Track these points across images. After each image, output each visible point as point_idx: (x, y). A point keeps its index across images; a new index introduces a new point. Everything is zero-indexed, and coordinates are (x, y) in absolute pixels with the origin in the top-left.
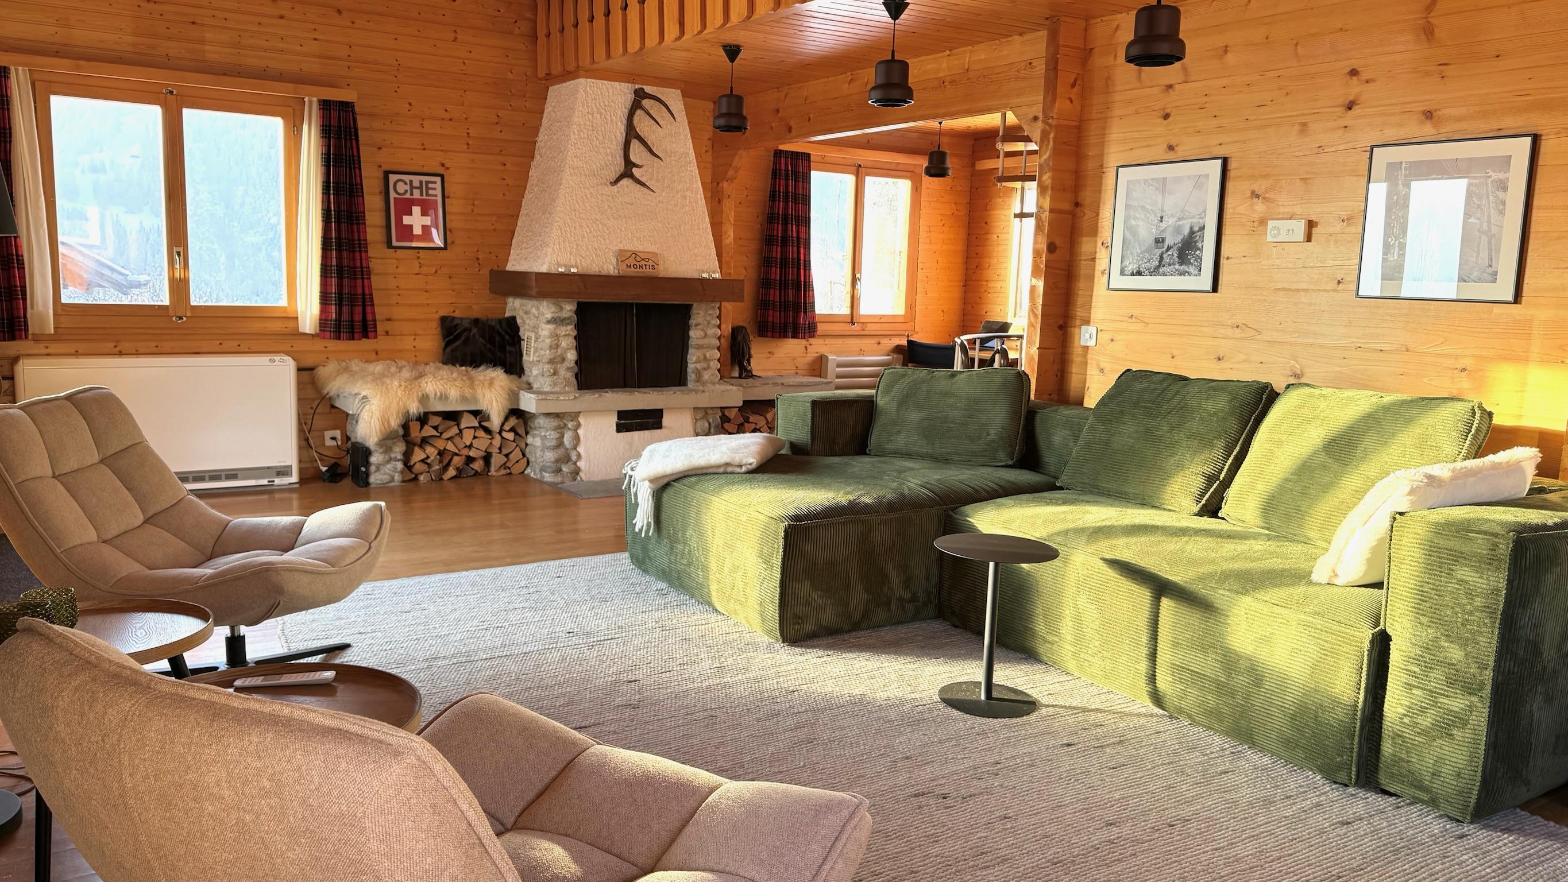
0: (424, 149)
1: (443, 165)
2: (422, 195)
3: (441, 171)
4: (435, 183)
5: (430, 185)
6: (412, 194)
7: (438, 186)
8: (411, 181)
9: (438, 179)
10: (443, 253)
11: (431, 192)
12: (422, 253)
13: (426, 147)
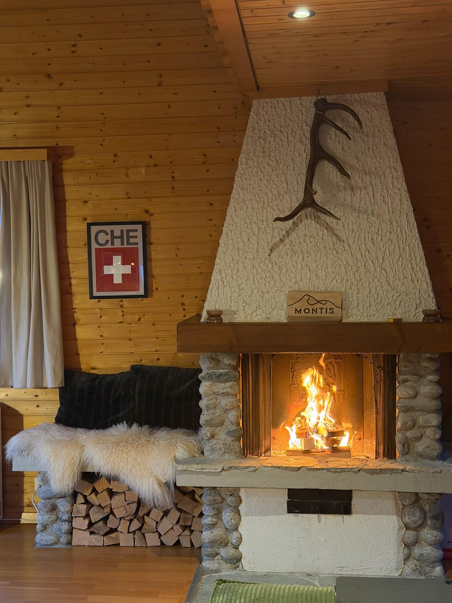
0: (129, 198)
1: (147, 212)
2: (122, 244)
3: (145, 218)
4: (136, 231)
5: (131, 234)
6: (113, 244)
7: (140, 234)
8: (112, 231)
9: (139, 227)
10: (146, 300)
11: (132, 240)
12: (125, 302)
13: (130, 195)
